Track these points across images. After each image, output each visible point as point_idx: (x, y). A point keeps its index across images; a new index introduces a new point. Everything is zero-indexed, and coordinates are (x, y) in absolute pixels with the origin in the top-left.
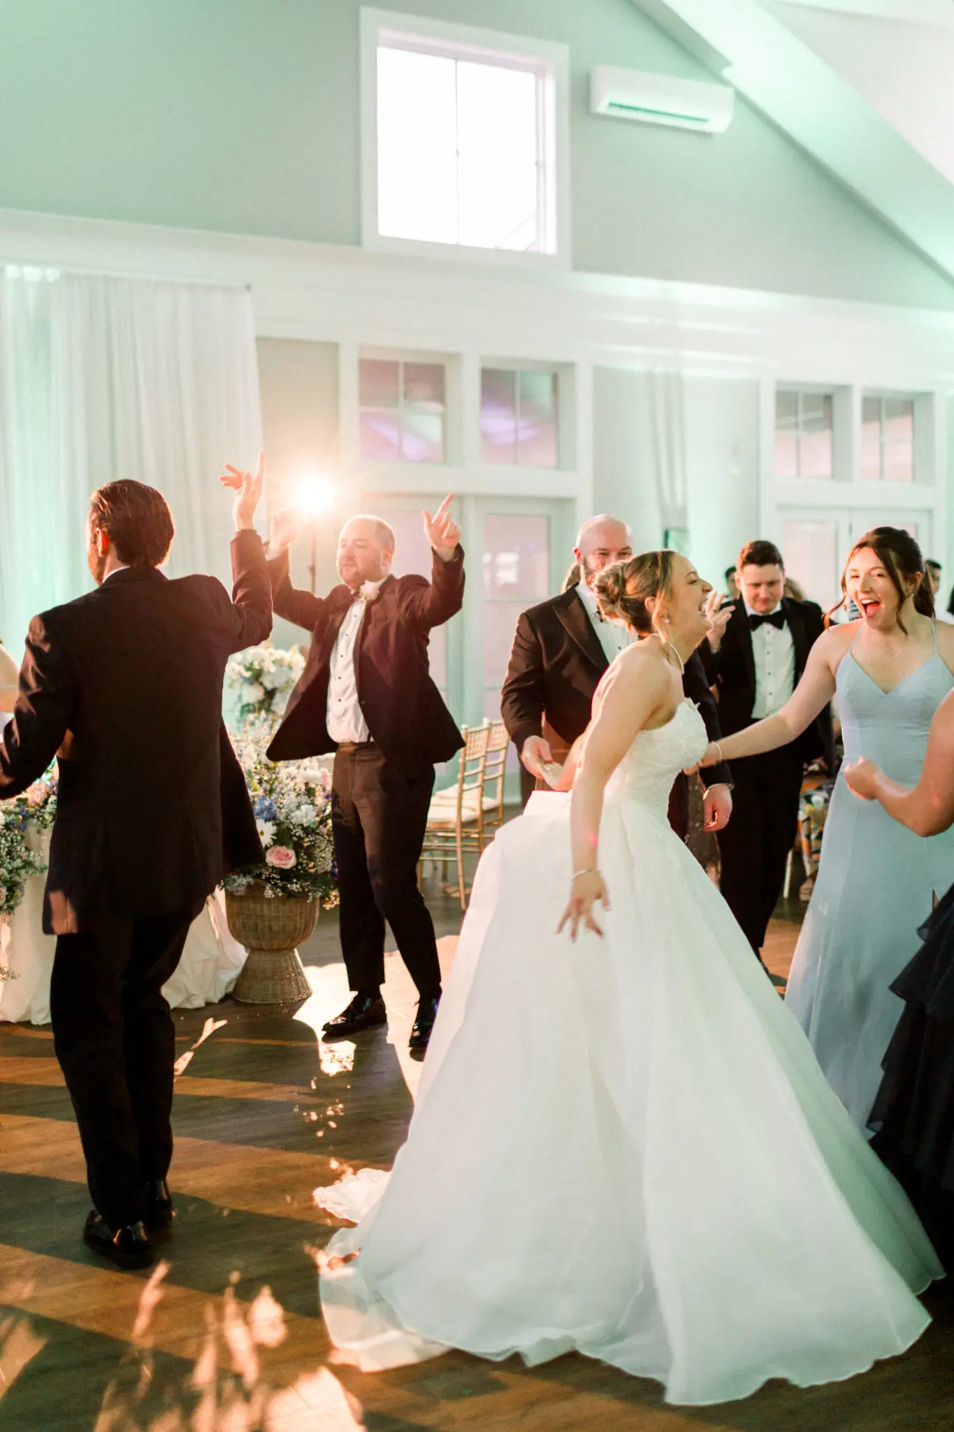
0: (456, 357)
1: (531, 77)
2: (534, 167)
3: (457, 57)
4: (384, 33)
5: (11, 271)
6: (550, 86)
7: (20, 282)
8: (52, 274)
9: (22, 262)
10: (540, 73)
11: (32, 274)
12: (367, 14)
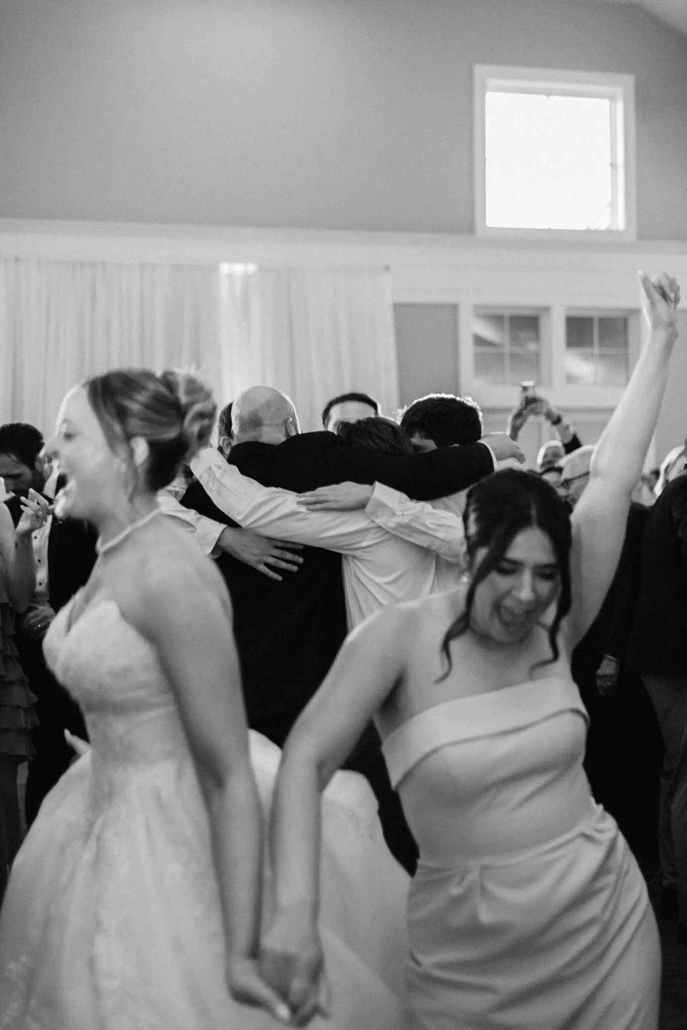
0: (547, 309)
1: (606, 102)
2: (610, 167)
3: (548, 94)
4: (492, 82)
5: (225, 268)
6: (620, 106)
7: (231, 276)
8: (251, 268)
9: (230, 261)
10: (612, 99)
11: (239, 269)
12: (480, 70)
